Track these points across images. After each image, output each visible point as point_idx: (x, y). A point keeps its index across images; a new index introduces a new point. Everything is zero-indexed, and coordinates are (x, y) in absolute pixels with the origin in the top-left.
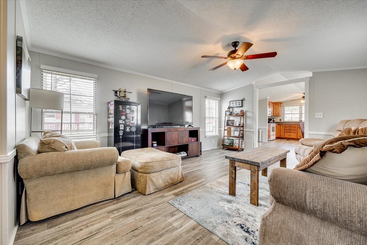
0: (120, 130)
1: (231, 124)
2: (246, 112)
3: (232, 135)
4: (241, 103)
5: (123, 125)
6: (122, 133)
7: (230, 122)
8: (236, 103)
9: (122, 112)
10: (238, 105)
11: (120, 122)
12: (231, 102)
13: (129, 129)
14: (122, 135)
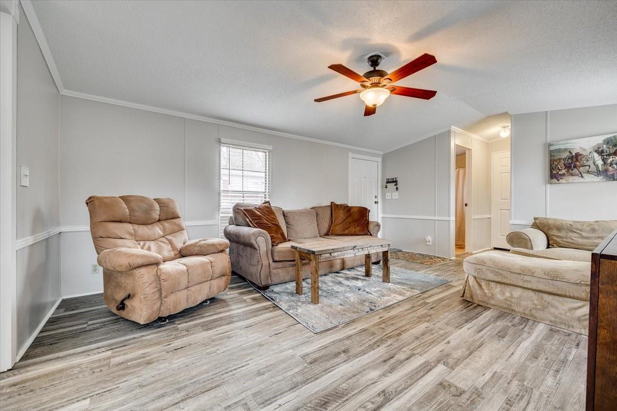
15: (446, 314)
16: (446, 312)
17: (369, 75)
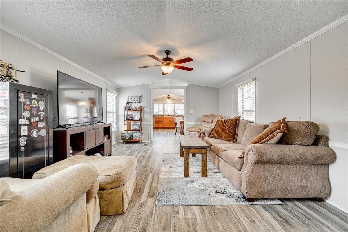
0: (22, 136)
1: (130, 118)
2: (144, 107)
3: (131, 128)
4: (139, 100)
5: (26, 127)
6: (24, 141)
7: (129, 117)
8: (135, 99)
9: (24, 106)
10: (136, 101)
11: (20, 123)
12: (130, 98)
13: (37, 132)
14: (24, 145)
15: (139, 171)
16: (140, 171)
17: (166, 59)
